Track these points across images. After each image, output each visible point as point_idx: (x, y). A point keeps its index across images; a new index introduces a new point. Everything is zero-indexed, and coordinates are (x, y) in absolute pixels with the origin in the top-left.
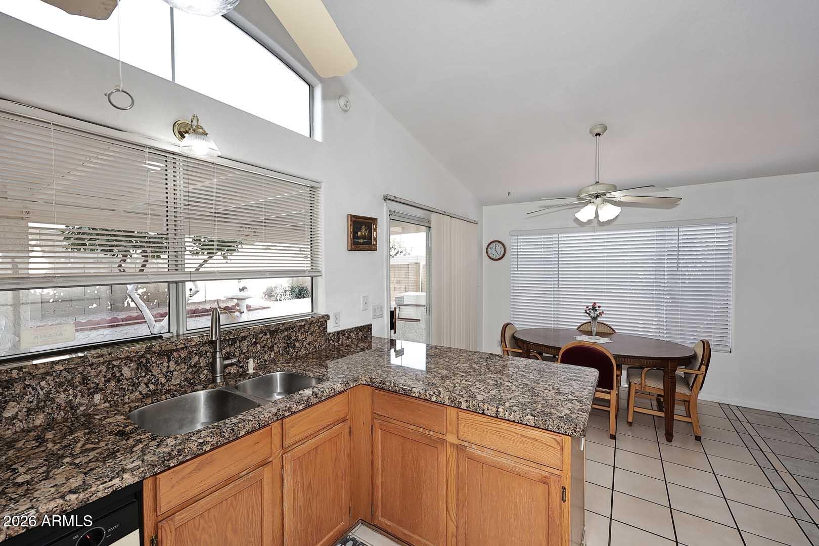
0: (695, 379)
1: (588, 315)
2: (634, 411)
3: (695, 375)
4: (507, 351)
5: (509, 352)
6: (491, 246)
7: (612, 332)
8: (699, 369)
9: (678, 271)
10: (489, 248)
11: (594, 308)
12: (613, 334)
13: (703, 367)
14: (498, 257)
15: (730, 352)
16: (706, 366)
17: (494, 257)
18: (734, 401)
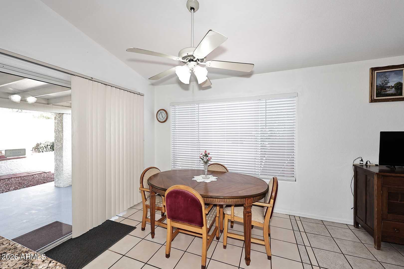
0: (267, 210)
1: (202, 160)
2: (228, 237)
3: (267, 207)
4: (144, 191)
5: (145, 192)
6: (159, 113)
7: (226, 171)
8: (269, 203)
9: (266, 128)
10: (158, 115)
11: (206, 155)
12: (225, 172)
13: (272, 201)
14: (163, 121)
15: (296, 181)
16: (274, 200)
17: (161, 121)
18: (297, 213)
